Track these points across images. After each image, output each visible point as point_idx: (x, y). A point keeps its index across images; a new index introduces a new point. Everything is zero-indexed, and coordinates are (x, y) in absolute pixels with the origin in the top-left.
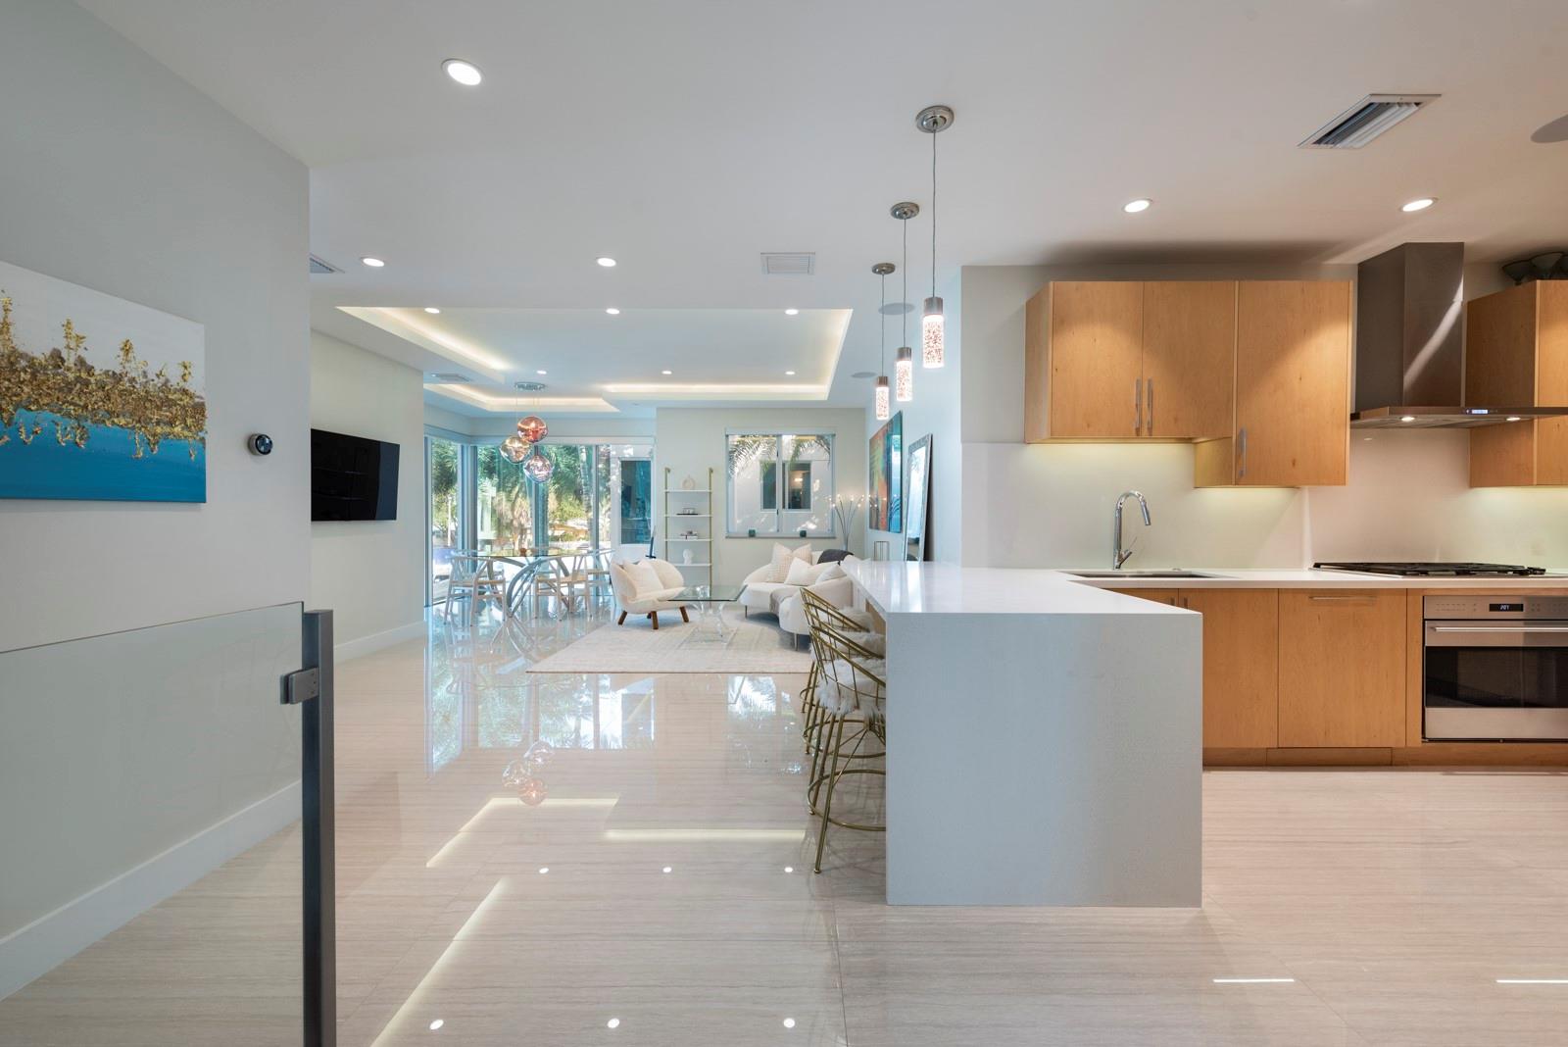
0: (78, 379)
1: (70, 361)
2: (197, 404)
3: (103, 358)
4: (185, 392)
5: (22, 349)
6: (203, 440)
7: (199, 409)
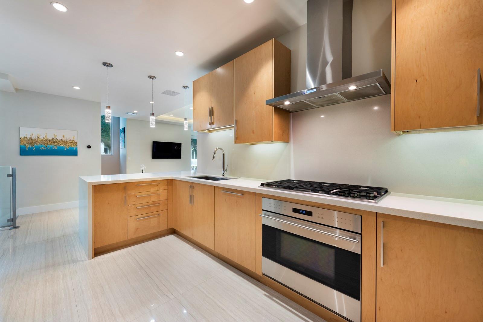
0: (56, 141)
1: (55, 139)
2: (75, 142)
3: (59, 138)
4: (73, 140)
5: (48, 138)
6: (77, 147)
7: (76, 143)
